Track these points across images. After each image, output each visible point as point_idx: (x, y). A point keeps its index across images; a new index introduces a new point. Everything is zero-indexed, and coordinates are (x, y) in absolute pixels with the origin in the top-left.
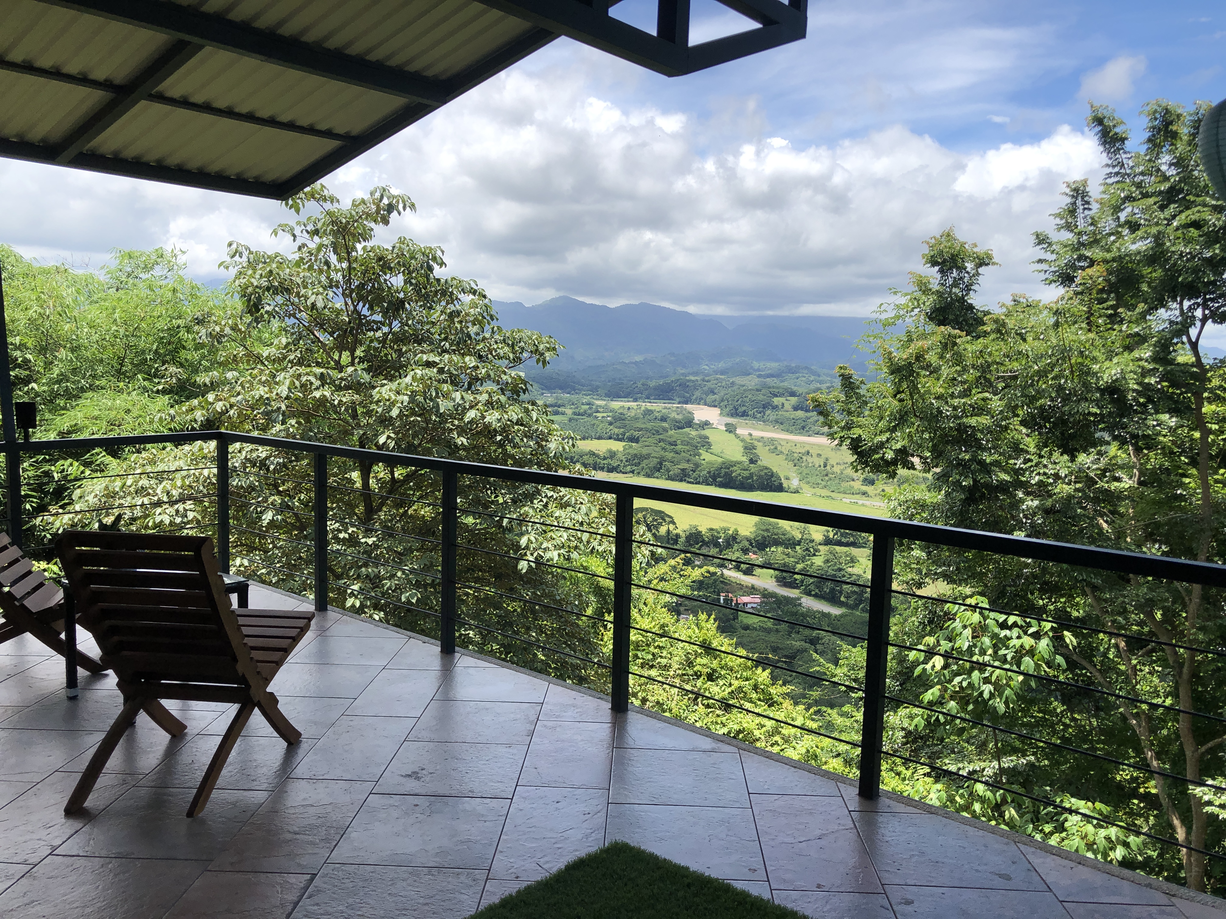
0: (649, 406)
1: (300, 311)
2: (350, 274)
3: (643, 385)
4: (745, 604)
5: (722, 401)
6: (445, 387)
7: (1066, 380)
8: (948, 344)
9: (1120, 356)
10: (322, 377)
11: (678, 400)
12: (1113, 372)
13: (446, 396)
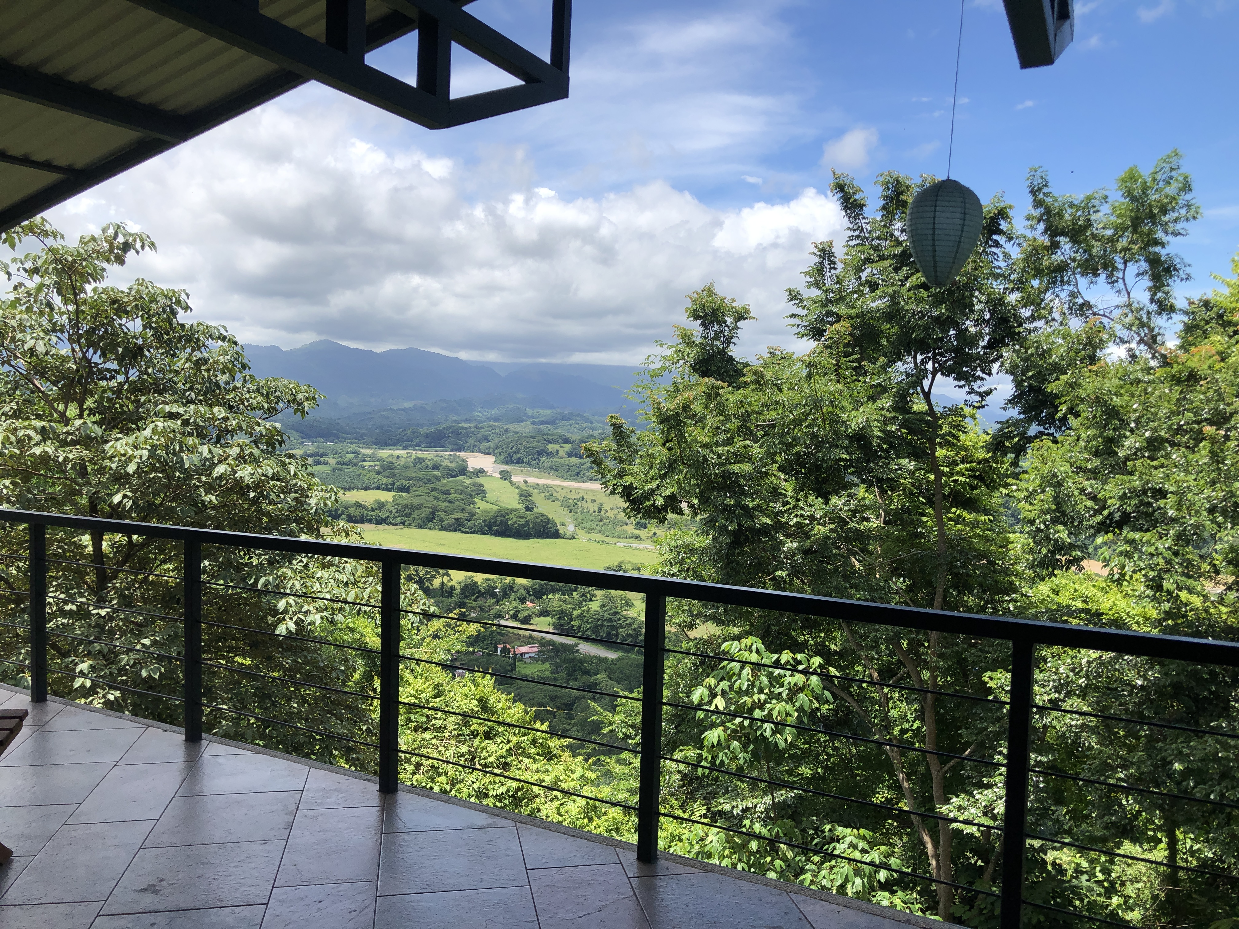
0: (420, 454)
1: (16, 357)
2: (77, 317)
3: (413, 432)
4: (523, 654)
5: (497, 448)
6: (191, 440)
7: (819, 428)
8: (712, 395)
9: (865, 406)
10: (43, 431)
11: (451, 448)
12: (860, 420)
13: (192, 450)
